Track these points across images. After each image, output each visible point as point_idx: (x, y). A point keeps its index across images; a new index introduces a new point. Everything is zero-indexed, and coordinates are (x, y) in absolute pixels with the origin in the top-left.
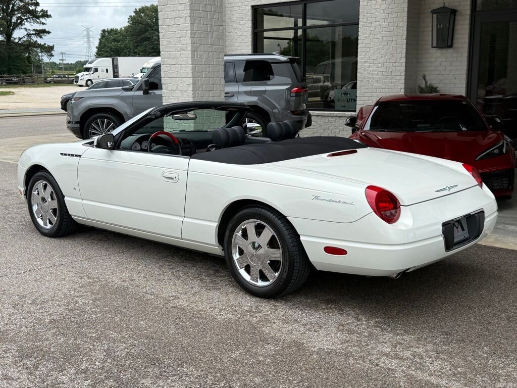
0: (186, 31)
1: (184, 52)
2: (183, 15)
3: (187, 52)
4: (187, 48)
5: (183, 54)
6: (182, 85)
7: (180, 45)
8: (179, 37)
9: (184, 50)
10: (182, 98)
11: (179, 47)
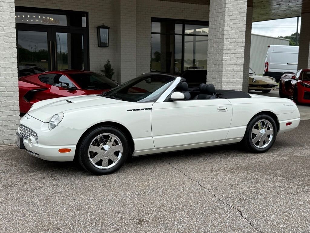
0: (11, 22)
1: (8, 38)
2: (7, 10)
3: (12, 38)
4: (11, 35)
5: (7, 39)
6: (5, 63)
7: (3, 33)
8: (3, 26)
9: (8, 37)
10: (5, 73)
11: (2, 34)
